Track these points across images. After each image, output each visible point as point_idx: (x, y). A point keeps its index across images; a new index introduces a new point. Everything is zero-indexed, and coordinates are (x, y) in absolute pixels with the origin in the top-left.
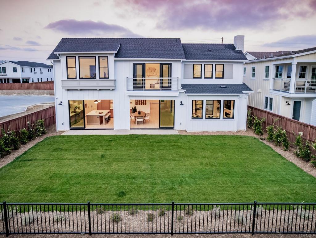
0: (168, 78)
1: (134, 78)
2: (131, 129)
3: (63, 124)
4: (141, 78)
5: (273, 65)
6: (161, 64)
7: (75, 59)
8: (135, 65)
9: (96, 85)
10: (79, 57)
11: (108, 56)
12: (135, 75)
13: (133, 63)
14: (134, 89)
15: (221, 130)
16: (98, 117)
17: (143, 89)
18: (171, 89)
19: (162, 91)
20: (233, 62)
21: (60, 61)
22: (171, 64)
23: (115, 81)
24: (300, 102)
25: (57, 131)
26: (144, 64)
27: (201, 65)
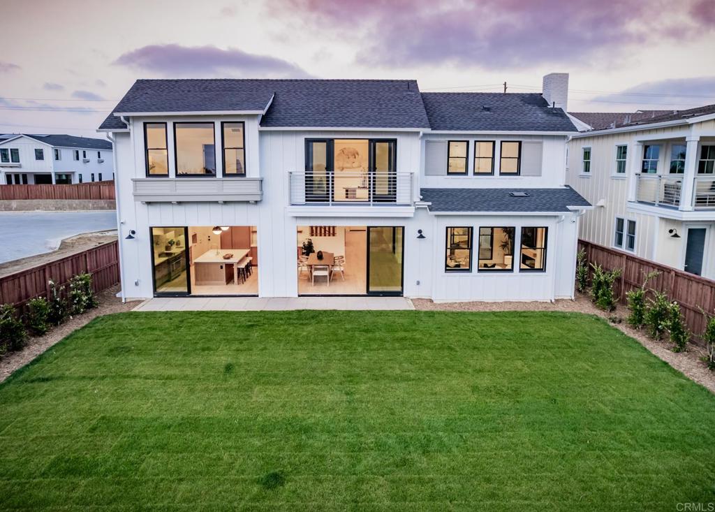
0: (389, 174)
1: (306, 174)
2: (299, 296)
3: (136, 284)
4: (323, 174)
5: (636, 143)
6: (370, 140)
7: (164, 129)
8: (309, 142)
9: (215, 192)
10: (174, 124)
11: (243, 123)
12: (308, 167)
13: (306, 139)
14: (307, 201)
15: (514, 298)
16: (222, 267)
17: (328, 201)
18: (395, 201)
19: (374, 205)
20: (542, 136)
21: (128, 134)
22: (395, 141)
23: (262, 181)
24: (704, 230)
25: (123, 301)
26: (332, 140)
27: (466, 143)
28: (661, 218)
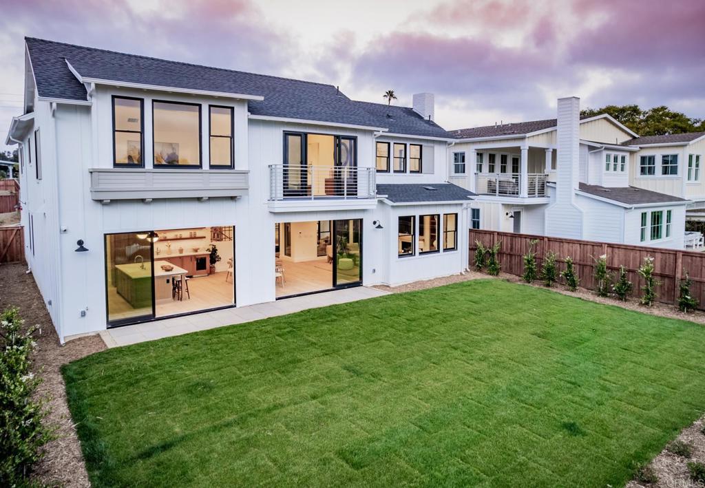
1: (284, 166)
2: (277, 300)
3: (83, 314)
4: (298, 167)
6: (337, 137)
8: (286, 134)
11: (232, 109)
12: (285, 160)
13: (284, 131)
14: (284, 195)
18: (356, 195)
20: (433, 141)
22: (355, 139)
24: (519, 212)
25: (62, 342)
26: (306, 134)
27: (387, 144)
28: (503, 204)
